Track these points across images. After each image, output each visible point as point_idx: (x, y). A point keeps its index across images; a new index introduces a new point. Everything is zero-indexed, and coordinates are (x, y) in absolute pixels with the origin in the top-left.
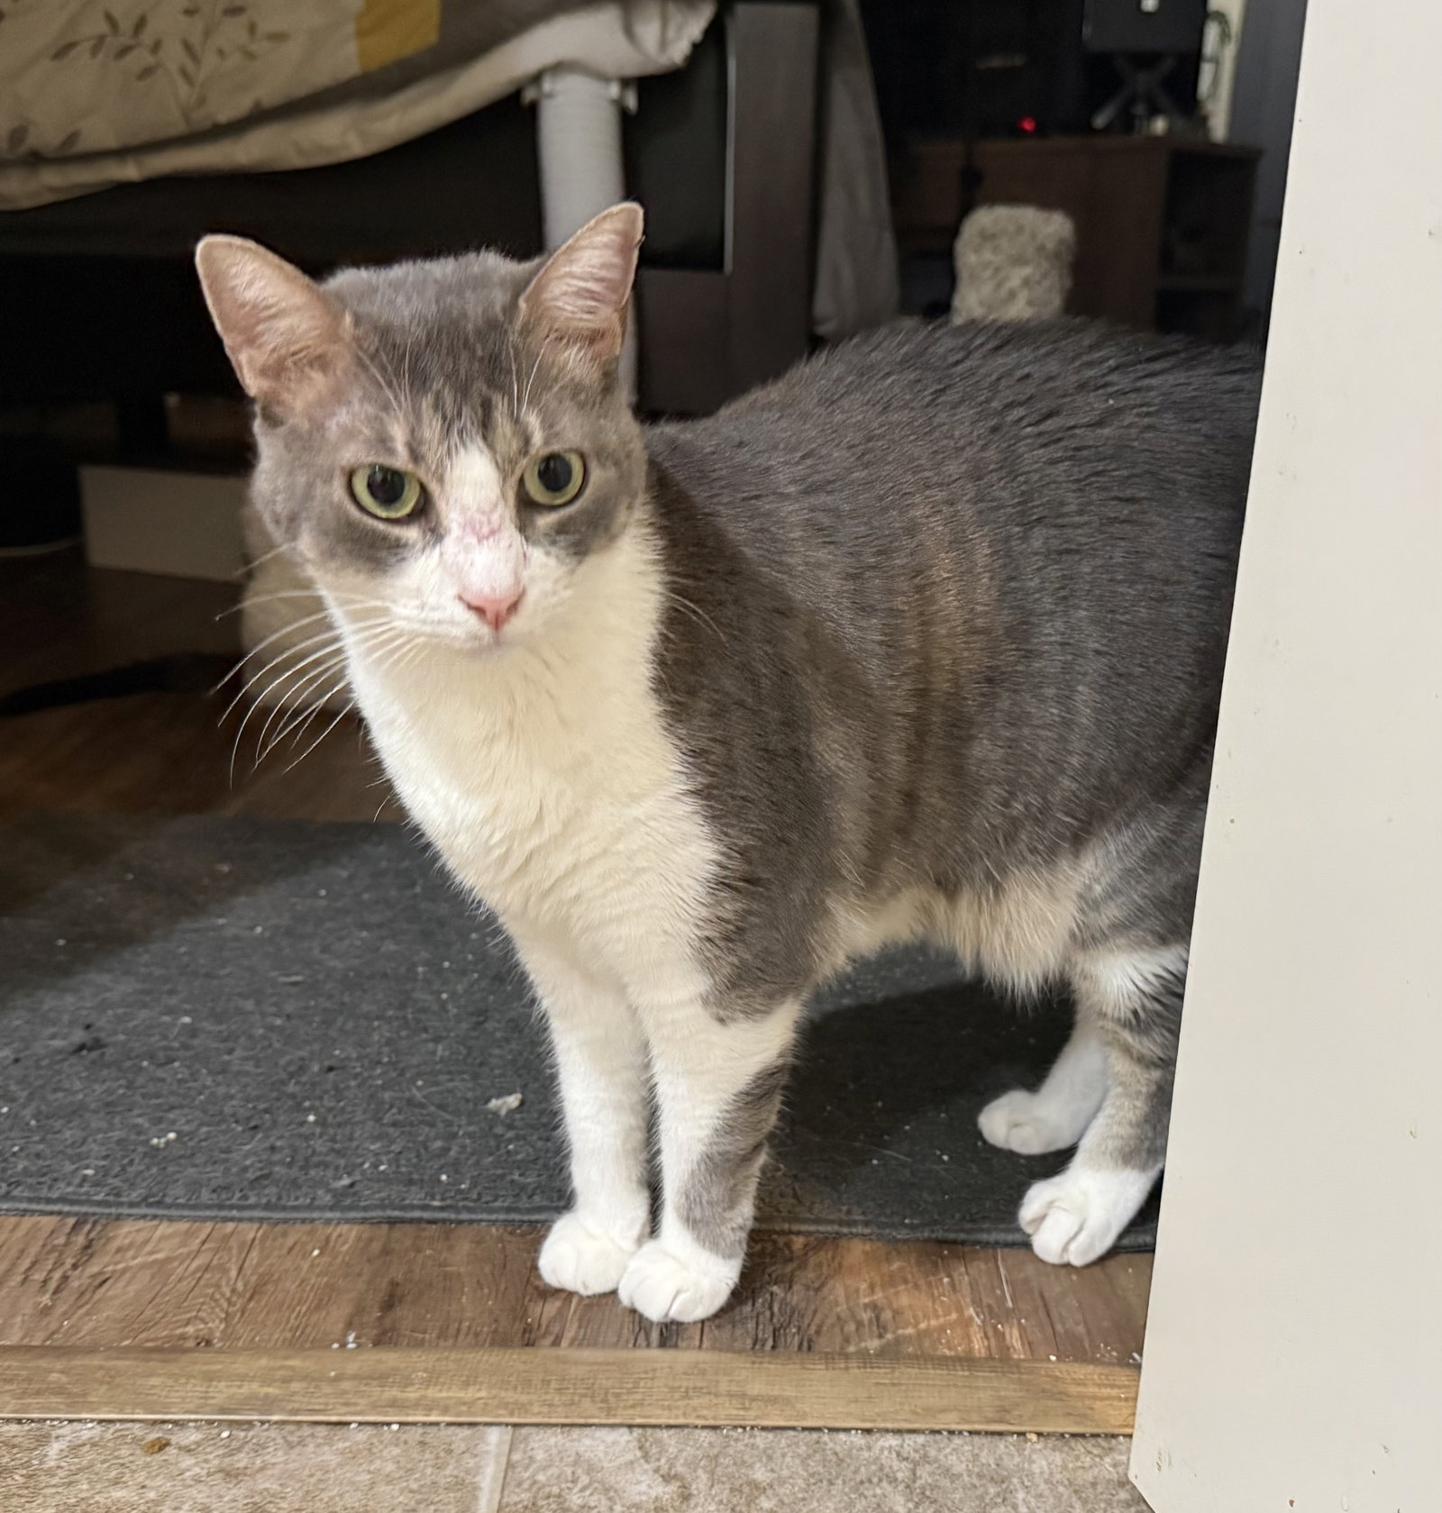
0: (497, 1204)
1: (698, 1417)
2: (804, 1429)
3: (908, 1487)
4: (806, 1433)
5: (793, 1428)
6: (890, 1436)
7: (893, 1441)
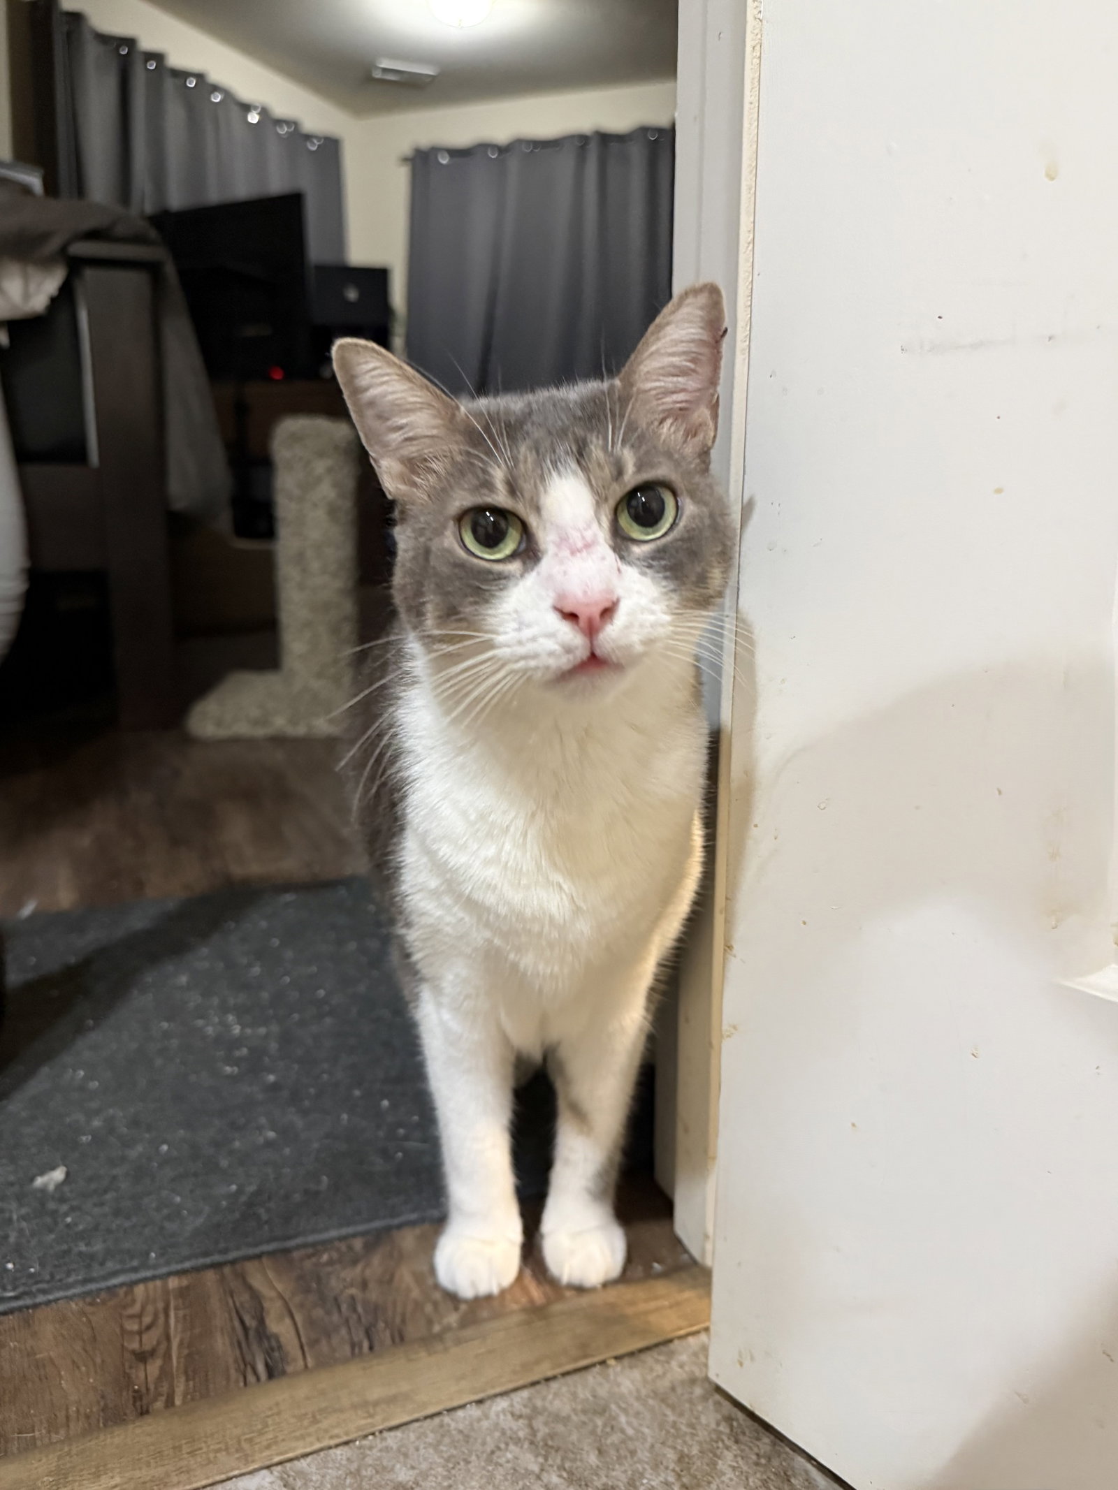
0: (71, 1280)
1: (331, 1437)
2: (426, 1418)
3: (532, 1443)
4: (428, 1421)
5: (417, 1420)
6: (499, 1400)
7: (502, 1404)
